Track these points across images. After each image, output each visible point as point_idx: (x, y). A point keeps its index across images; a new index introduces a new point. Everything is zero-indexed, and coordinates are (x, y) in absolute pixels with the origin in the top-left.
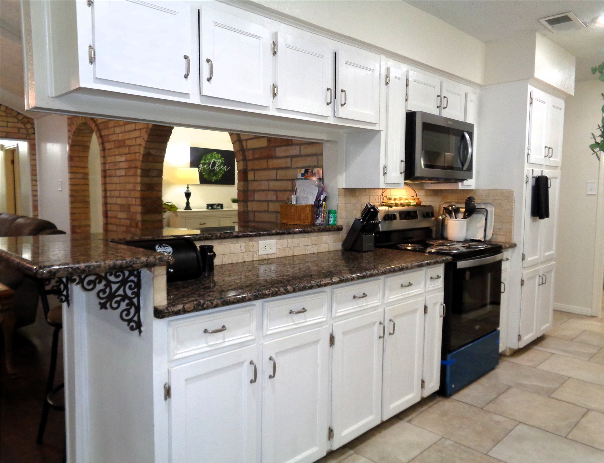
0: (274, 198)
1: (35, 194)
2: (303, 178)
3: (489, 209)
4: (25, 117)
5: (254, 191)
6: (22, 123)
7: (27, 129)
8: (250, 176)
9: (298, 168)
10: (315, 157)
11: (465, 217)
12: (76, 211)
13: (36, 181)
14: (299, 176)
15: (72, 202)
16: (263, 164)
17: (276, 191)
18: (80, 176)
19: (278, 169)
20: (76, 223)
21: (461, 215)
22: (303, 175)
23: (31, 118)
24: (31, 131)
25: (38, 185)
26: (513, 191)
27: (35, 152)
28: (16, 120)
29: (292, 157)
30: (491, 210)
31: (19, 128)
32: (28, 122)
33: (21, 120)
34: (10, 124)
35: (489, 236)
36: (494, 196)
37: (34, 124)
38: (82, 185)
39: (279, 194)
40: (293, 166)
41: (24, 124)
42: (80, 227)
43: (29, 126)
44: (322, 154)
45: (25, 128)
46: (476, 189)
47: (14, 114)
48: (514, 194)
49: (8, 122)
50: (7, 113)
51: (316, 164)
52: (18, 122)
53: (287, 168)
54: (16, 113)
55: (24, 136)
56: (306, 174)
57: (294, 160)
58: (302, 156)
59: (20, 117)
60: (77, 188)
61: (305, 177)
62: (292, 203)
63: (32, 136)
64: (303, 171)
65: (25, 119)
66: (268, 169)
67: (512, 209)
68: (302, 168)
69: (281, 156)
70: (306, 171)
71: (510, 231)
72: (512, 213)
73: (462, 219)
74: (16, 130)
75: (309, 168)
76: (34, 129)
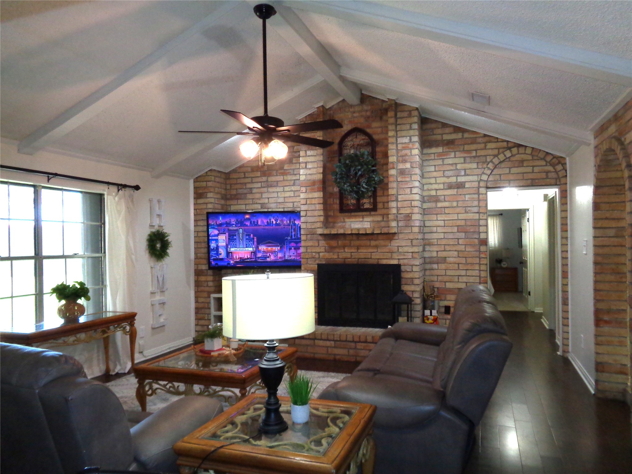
1: (564, 256)
4: (555, 157)
6: (551, 165)
7: (556, 172)
12: (601, 286)
13: (567, 238)
15: (596, 273)
18: (612, 232)
20: (601, 306)
23: (562, 157)
24: (561, 174)
25: (569, 244)
27: (567, 200)
28: (544, 163)
31: (547, 172)
32: (559, 163)
33: (549, 162)
34: (536, 169)
37: (566, 164)
38: (615, 246)
41: (553, 165)
42: (609, 312)
43: (559, 167)
45: (554, 170)
47: (541, 155)
49: (533, 166)
50: (533, 156)
52: (546, 165)
54: (545, 153)
55: (553, 181)
59: (549, 158)
60: (606, 250)
63: (563, 180)
65: (555, 159)
74: (544, 175)
76: (566, 171)
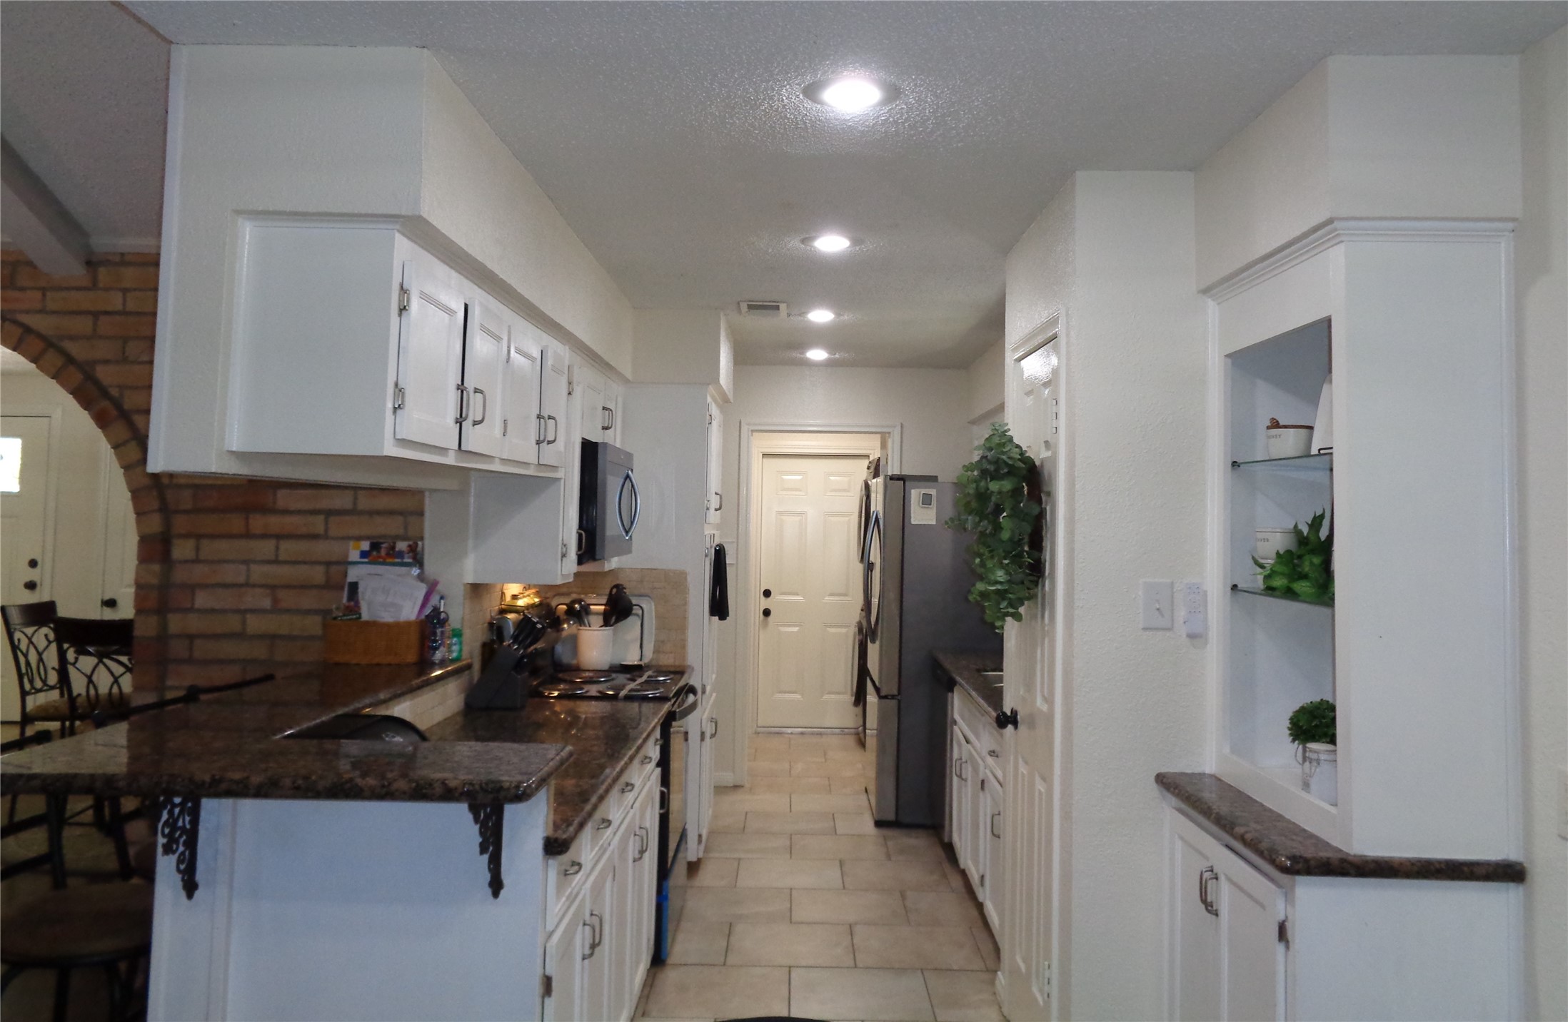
0: (267, 603)
2: (366, 560)
3: (644, 606)
5: (192, 588)
8: (182, 550)
9: (349, 538)
10: (400, 519)
11: (606, 623)
14: (354, 555)
16: (236, 522)
17: (273, 587)
19: (279, 537)
21: (596, 621)
22: (364, 554)
26: (686, 573)
29: (329, 513)
30: (649, 607)
35: (649, 655)
36: (653, 582)
39: (282, 594)
40: (332, 533)
44: (420, 514)
46: (618, 569)
48: (689, 579)
51: (401, 532)
53: (315, 537)
56: (375, 553)
57: (332, 519)
58: (361, 513)
61: (371, 558)
62: (360, 618)
64: (365, 546)
66: (248, 535)
67: (685, 604)
68: (359, 538)
69: (292, 509)
70: (375, 546)
71: (683, 645)
72: (685, 611)
73: (603, 628)
75: (381, 541)
